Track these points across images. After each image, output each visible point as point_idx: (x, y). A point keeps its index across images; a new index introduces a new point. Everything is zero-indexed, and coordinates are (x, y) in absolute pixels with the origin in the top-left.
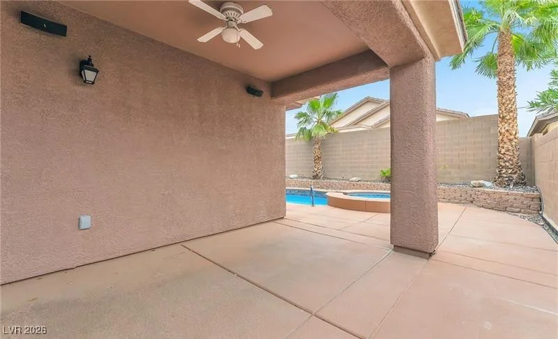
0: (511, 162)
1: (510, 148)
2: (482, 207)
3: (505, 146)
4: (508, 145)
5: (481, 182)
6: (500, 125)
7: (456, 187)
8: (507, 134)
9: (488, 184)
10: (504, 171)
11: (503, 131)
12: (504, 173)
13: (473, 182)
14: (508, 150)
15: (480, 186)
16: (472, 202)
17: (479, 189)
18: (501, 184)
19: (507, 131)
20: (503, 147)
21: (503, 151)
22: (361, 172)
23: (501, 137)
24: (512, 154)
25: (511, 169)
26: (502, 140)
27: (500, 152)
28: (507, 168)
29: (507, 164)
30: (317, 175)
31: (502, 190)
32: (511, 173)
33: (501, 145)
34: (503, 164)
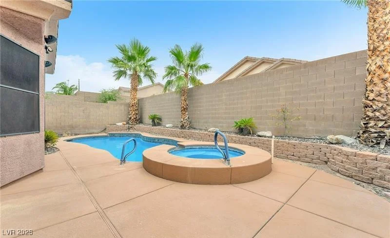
0: (383, 111)
1: (383, 91)
2: (338, 171)
3: (376, 89)
4: (379, 88)
5: (341, 137)
6: (370, 61)
7: (309, 143)
8: (379, 72)
9: (349, 140)
10: (372, 123)
11: (373, 68)
12: (371, 127)
13: (330, 137)
14: (380, 95)
15: (338, 143)
16: (326, 162)
17: (337, 146)
18: (366, 142)
19: (380, 67)
20: (372, 91)
21: (372, 96)
22: (220, 123)
23: (369, 78)
24: (385, 100)
25: (382, 120)
26: (371, 81)
27: (367, 98)
28: (378, 119)
29: (377, 114)
30: (183, 125)
31: (367, 152)
32: (382, 127)
33: (369, 88)
34: (370, 114)
